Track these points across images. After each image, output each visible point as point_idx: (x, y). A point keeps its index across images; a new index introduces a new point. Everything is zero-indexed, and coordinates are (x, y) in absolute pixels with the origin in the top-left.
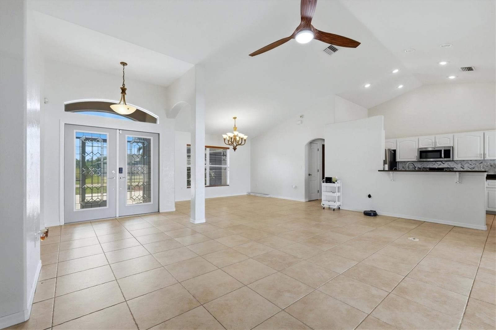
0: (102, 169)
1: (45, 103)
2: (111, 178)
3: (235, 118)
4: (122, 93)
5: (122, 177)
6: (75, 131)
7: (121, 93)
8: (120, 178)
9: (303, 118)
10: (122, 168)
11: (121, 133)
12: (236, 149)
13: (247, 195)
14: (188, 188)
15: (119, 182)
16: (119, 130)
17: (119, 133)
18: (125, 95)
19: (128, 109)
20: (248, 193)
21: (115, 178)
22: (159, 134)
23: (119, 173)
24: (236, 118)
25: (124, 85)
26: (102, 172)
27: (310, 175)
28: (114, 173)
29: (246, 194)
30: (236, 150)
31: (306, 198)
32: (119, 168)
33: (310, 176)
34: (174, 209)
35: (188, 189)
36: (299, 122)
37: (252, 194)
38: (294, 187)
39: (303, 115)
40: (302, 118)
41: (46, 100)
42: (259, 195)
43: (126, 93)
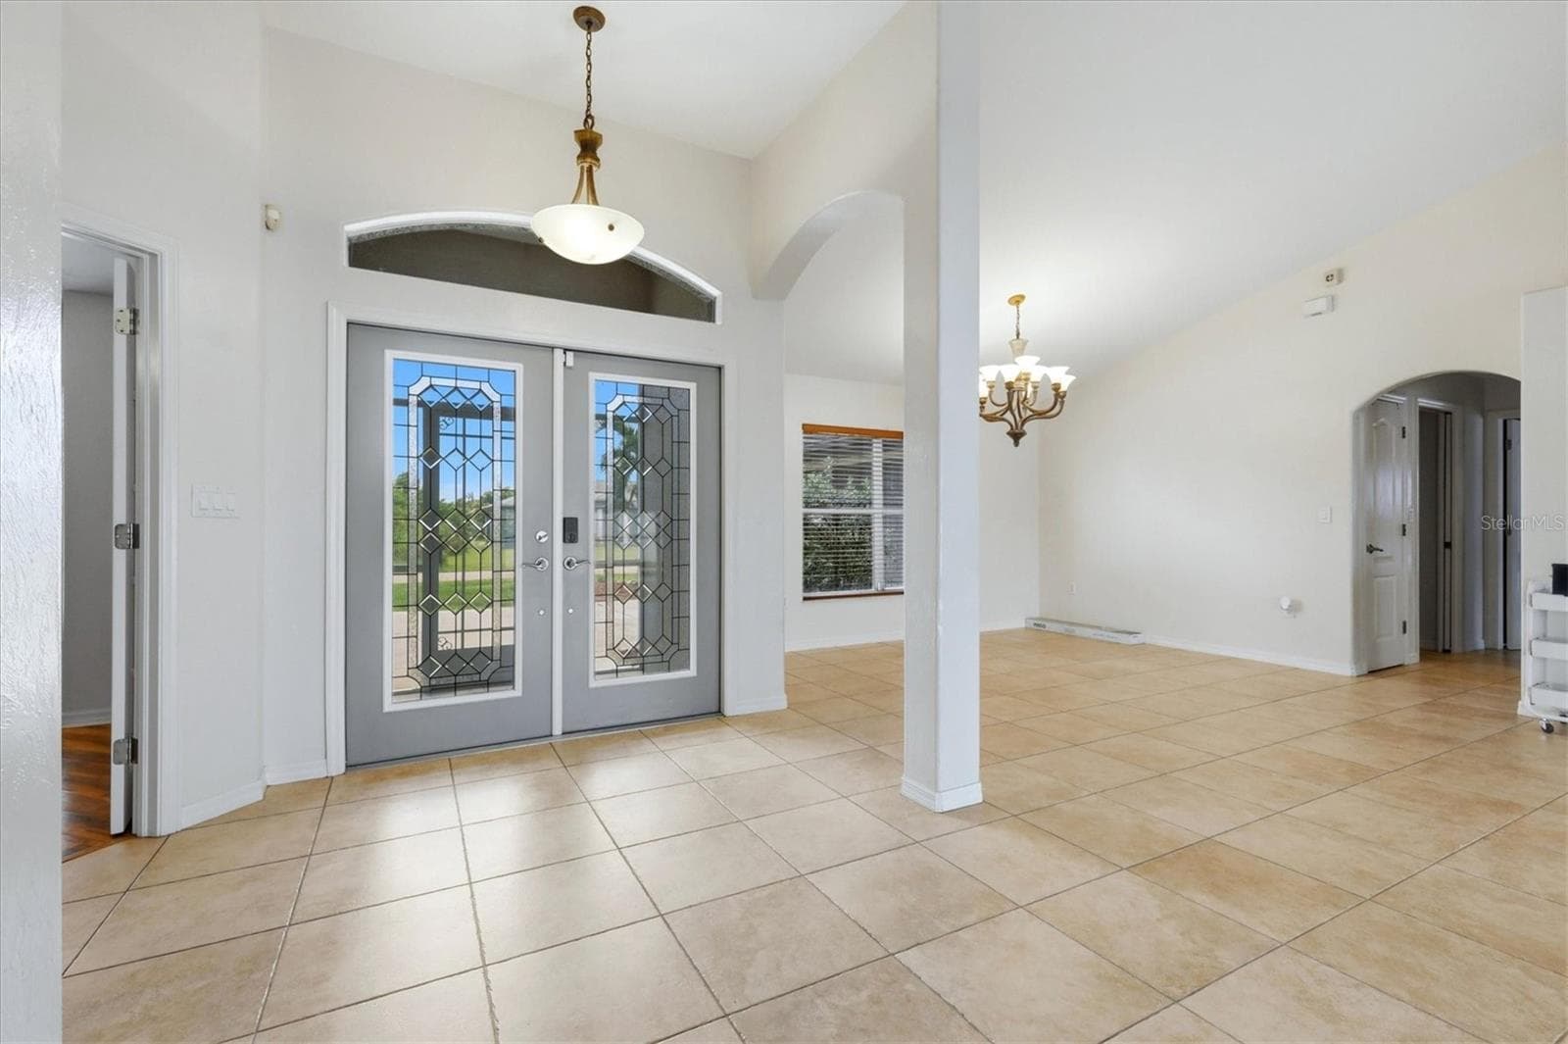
0: (497, 524)
1: (268, 227)
2: (531, 562)
3: (1017, 300)
4: (581, 157)
5: (575, 560)
6: (390, 355)
7: (579, 157)
8: (569, 563)
9: (1340, 281)
10: (576, 519)
11: (570, 363)
12: (1023, 434)
13: (1026, 628)
14: (805, 599)
15: (565, 579)
16: (566, 350)
17: (565, 363)
18: (594, 168)
19: (611, 228)
20: (1032, 622)
21: (547, 562)
22: (720, 369)
23: (564, 541)
24: (1023, 297)
25: (592, 117)
26: (497, 537)
27: (1371, 549)
28: (543, 540)
29: (1019, 623)
30: (1021, 441)
31: (1357, 659)
32: (565, 520)
33: (1377, 553)
34: (780, 702)
35: (806, 602)
36: (1321, 305)
37: (1051, 627)
38: (1285, 607)
39: (1340, 272)
40: (1335, 281)
41: (274, 214)
42: (1089, 633)
43: (598, 160)
